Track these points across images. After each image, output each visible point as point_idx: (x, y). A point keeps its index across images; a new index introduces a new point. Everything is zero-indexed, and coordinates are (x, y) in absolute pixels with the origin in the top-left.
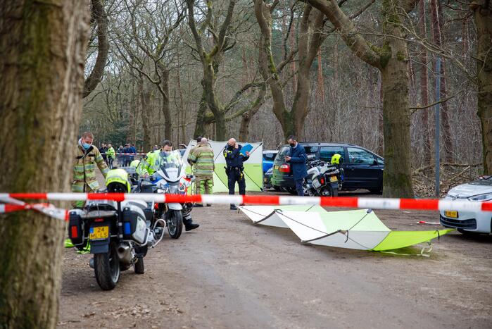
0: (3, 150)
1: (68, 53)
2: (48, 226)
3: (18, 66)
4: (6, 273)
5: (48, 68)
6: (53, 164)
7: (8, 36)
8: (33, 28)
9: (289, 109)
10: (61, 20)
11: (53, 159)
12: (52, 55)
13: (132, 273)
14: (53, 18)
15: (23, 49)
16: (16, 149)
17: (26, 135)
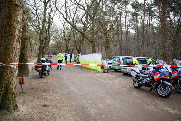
0: (1, 54)
1: (16, 34)
2: (11, 69)
3: (4, 37)
4: (2, 79)
5: (11, 37)
6: (12, 57)
7: (2, 30)
8: (8, 29)
9: (78, 49)
10: (14, 27)
11: (12, 56)
12: (12, 35)
13: (47, 75)
14: (12, 27)
15: (5, 33)
16: (4, 54)
17: (6, 50)
